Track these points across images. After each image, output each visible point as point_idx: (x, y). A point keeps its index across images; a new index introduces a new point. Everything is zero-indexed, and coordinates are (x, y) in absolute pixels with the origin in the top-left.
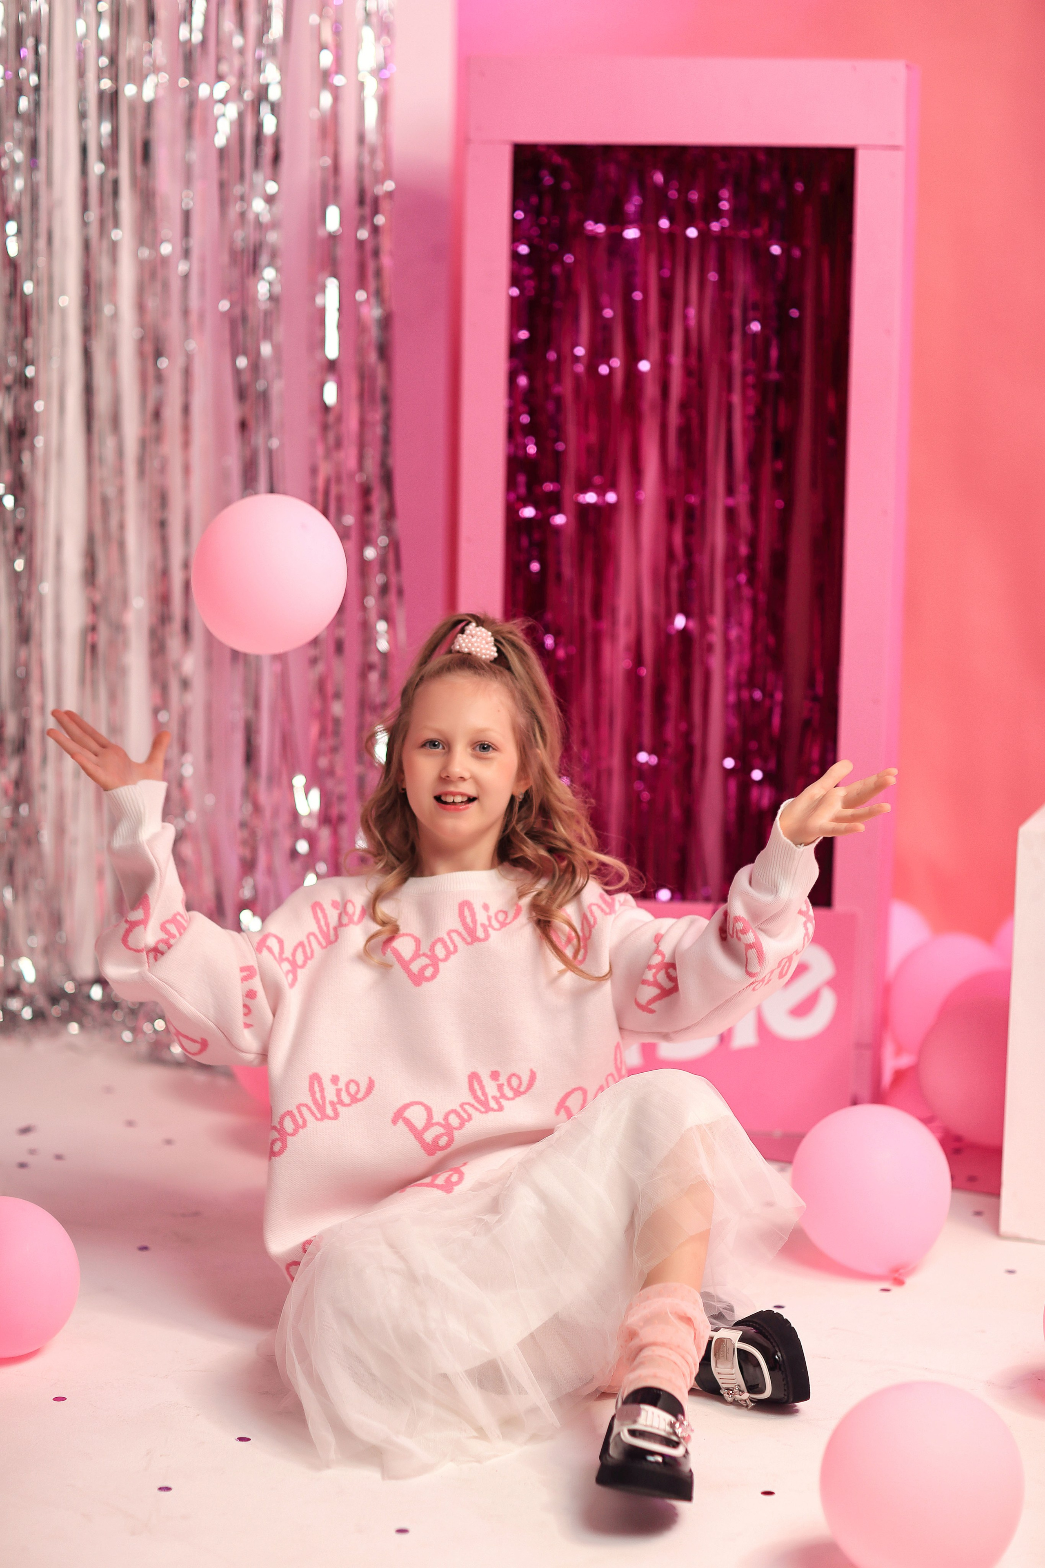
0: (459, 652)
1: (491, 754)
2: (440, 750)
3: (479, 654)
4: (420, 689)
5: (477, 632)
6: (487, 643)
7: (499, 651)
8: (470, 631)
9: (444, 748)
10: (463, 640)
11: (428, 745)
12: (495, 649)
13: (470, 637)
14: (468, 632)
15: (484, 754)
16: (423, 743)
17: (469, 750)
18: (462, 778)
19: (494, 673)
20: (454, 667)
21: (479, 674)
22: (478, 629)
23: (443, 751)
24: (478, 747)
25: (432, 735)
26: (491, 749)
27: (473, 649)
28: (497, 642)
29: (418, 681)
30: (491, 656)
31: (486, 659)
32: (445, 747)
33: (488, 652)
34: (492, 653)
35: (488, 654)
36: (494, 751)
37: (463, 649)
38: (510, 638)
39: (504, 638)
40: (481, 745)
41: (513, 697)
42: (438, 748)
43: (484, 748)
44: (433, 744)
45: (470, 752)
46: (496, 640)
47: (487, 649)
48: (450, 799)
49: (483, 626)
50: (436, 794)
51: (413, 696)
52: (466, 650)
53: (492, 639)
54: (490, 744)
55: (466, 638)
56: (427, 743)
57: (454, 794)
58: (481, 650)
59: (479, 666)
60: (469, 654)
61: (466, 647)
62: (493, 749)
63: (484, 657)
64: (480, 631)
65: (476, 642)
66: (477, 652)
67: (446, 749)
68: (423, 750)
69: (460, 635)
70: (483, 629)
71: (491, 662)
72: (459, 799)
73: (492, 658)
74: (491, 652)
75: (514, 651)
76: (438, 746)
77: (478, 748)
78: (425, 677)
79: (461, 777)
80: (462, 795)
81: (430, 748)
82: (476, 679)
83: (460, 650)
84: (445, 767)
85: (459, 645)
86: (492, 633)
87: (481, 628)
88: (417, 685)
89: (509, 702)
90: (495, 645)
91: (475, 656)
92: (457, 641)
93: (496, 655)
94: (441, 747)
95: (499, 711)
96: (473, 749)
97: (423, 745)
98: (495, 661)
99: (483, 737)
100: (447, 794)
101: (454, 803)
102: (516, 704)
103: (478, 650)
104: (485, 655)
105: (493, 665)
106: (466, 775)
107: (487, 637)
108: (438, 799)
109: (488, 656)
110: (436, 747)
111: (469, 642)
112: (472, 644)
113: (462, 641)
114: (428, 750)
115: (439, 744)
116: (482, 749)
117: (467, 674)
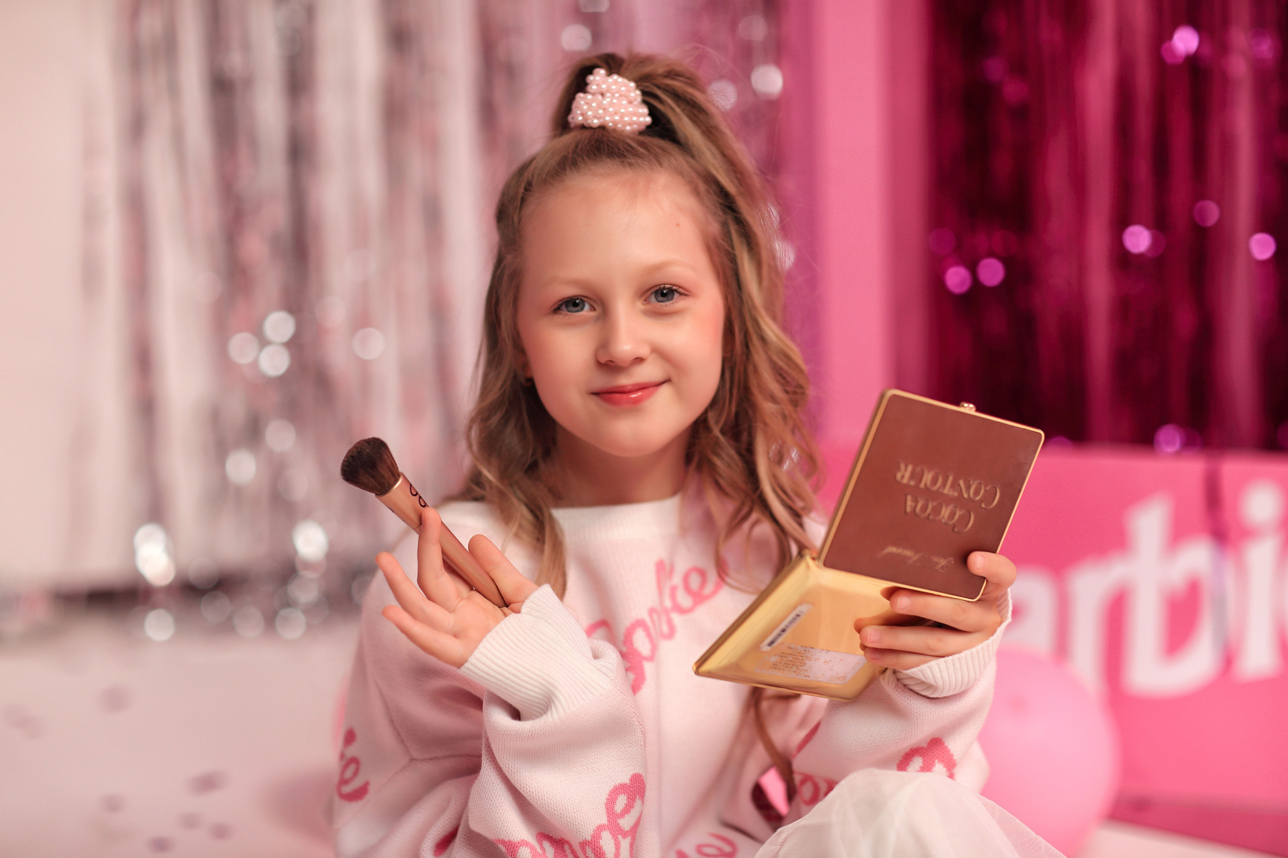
0: (583, 127)
1: (678, 303)
2: (586, 312)
3: (619, 126)
4: (529, 209)
5: (609, 87)
6: (630, 102)
7: (653, 112)
8: (598, 85)
9: (594, 310)
10: (587, 104)
11: (564, 307)
12: (645, 110)
13: (600, 97)
14: (593, 87)
15: (666, 306)
16: (556, 306)
17: (640, 305)
18: (639, 360)
19: (656, 157)
20: (584, 159)
21: (630, 165)
22: (610, 80)
23: (593, 314)
24: (653, 296)
25: (570, 291)
26: (676, 295)
27: (607, 118)
28: (649, 98)
29: (523, 193)
30: (638, 123)
31: (633, 132)
32: (596, 307)
33: (635, 119)
34: (642, 119)
35: (635, 123)
36: (682, 297)
37: (589, 121)
38: (667, 85)
39: (659, 87)
40: (656, 292)
41: (696, 192)
42: (582, 309)
43: (663, 295)
44: (573, 303)
45: (642, 307)
46: (645, 93)
47: (635, 114)
49: (619, 74)
50: (594, 389)
51: (520, 221)
52: (596, 122)
53: (638, 92)
54: (675, 288)
55: (593, 101)
56: (561, 305)
58: (622, 117)
59: (627, 151)
60: (602, 128)
61: (595, 117)
62: (681, 294)
63: (628, 128)
64: (616, 82)
65: (611, 104)
66: (615, 123)
67: (599, 310)
68: (558, 318)
69: (581, 95)
70: (620, 80)
71: (641, 133)
73: (643, 127)
74: (642, 117)
75: (679, 106)
76: (581, 305)
77: (653, 299)
78: (534, 184)
79: (637, 358)
81: (569, 311)
82: (628, 174)
83: (585, 124)
84: (604, 343)
85: (582, 115)
86: (636, 81)
87: (615, 77)
88: (523, 200)
89: (689, 202)
90: (645, 102)
91: (614, 130)
92: (578, 108)
93: (648, 120)
94: (587, 307)
95: (678, 225)
96: (645, 300)
97: (557, 310)
98: (649, 130)
99: (660, 278)
102: (702, 202)
103: (617, 118)
104: (630, 124)
105: (647, 139)
106: (644, 351)
107: (629, 91)
109: (635, 127)
110: (578, 308)
111: (600, 106)
112: (604, 109)
113: (585, 107)
114: (566, 315)
115: (583, 302)
116: (660, 298)
117: (607, 166)
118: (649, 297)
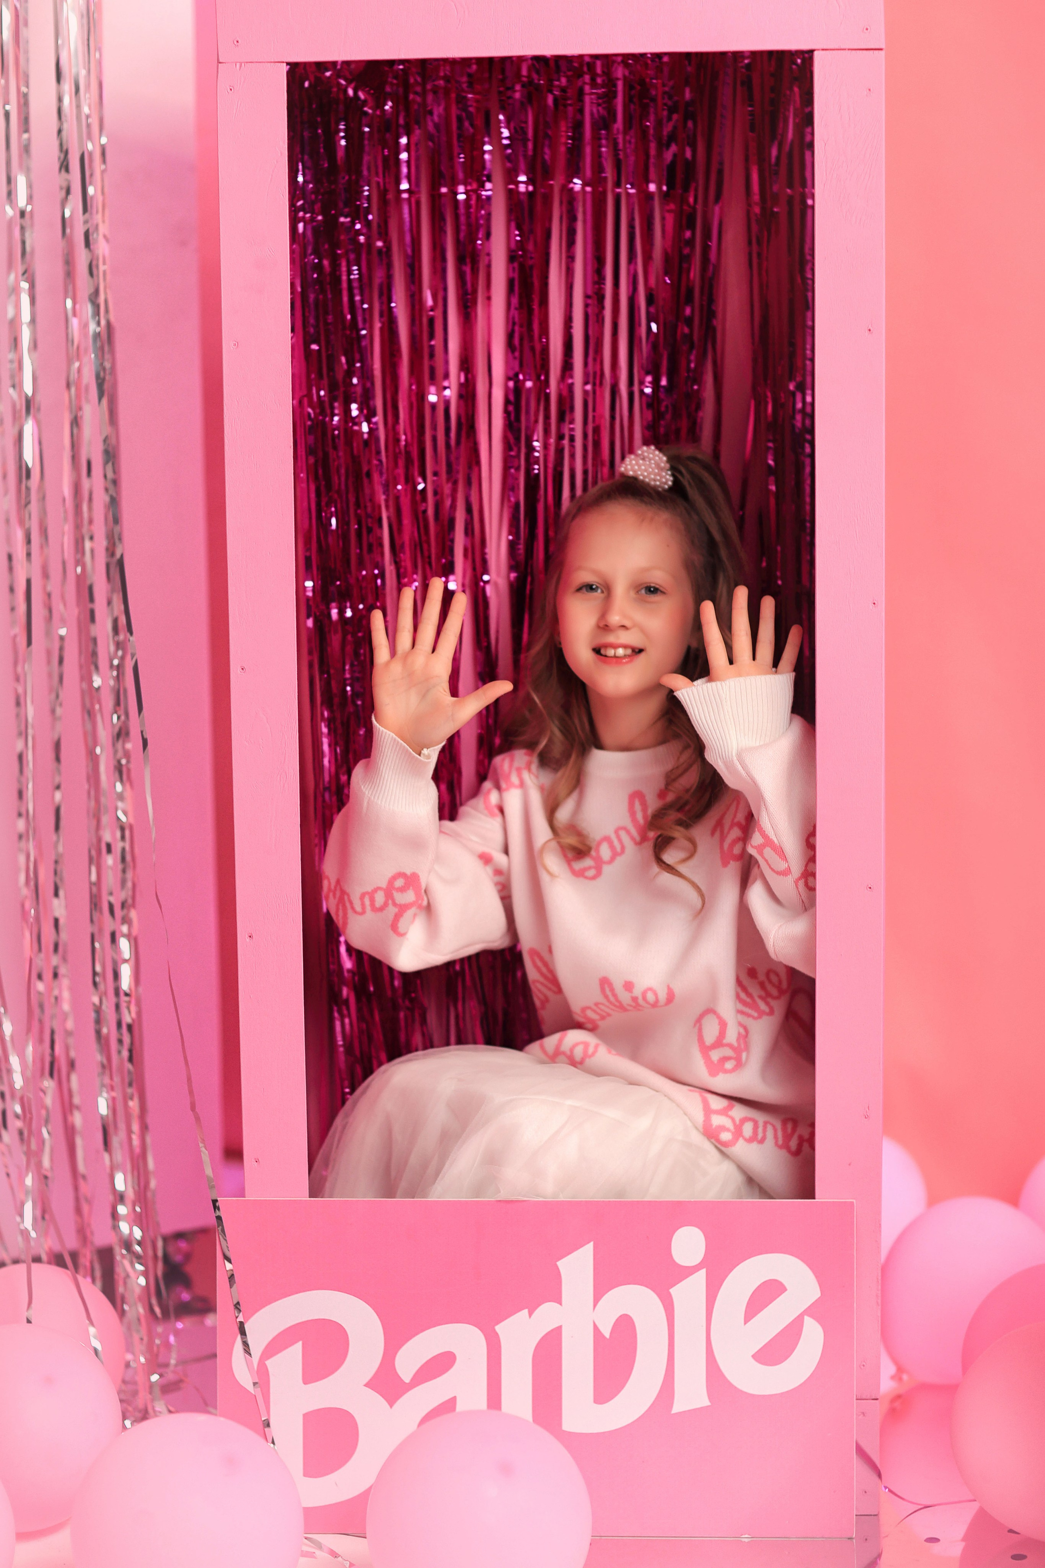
1: (658, 598)
2: (598, 595)
3: (647, 480)
5: (648, 455)
6: (660, 469)
7: (675, 478)
8: (641, 453)
9: (602, 592)
10: (631, 462)
11: (585, 589)
12: (670, 477)
13: (641, 460)
15: (650, 598)
16: (580, 587)
17: (632, 594)
19: (667, 503)
21: (645, 504)
23: (602, 596)
25: (591, 581)
26: (659, 592)
27: (639, 473)
28: (675, 471)
30: (664, 484)
31: (658, 487)
32: (604, 591)
33: (658, 478)
34: (666, 481)
35: (660, 482)
36: (662, 594)
40: (646, 589)
42: (596, 591)
43: (650, 591)
44: (590, 587)
45: (633, 596)
46: (673, 467)
47: (660, 476)
48: (611, 652)
50: (594, 646)
52: (631, 473)
53: (669, 465)
54: (658, 588)
55: (636, 461)
56: (584, 586)
57: (615, 647)
58: (652, 476)
59: (646, 493)
60: (636, 479)
62: (661, 592)
63: (655, 484)
64: (655, 454)
65: (646, 465)
66: (644, 477)
67: (606, 593)
68: (580, 595)
71: (664, 491)
72: (621, 652)
73: (666, 487)
77: (643, 591)
79: (623, 626)
80: (625, 647)
81: (587, 592)
82: (641, 507)
83: (625, 473)
84: (604, 614)
86: (669, 457)
90: (671, 472)
91: (643, 481)
92: (623, 463)
93: (671, 483)
94: (599, 591)
95: (668, 547)
96: (637, 592)
97: (579, 589)
98: (670, 490)
100: (607, 646)
101: (615, 657)
103: (646, 474)
104: (657, 482)
105: (666, 495)
106: (628, 623)
107: (662, 461)
108: (597, 651)
109: (660, 485)
110: (593, 590)
112: (640, 467)
113: (629, 463)
114: (583, 593)
115: (597, 587)
116: (648, 593)
117: (630, 502)
118: (640, 590)
